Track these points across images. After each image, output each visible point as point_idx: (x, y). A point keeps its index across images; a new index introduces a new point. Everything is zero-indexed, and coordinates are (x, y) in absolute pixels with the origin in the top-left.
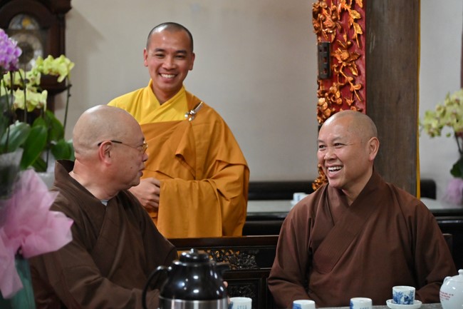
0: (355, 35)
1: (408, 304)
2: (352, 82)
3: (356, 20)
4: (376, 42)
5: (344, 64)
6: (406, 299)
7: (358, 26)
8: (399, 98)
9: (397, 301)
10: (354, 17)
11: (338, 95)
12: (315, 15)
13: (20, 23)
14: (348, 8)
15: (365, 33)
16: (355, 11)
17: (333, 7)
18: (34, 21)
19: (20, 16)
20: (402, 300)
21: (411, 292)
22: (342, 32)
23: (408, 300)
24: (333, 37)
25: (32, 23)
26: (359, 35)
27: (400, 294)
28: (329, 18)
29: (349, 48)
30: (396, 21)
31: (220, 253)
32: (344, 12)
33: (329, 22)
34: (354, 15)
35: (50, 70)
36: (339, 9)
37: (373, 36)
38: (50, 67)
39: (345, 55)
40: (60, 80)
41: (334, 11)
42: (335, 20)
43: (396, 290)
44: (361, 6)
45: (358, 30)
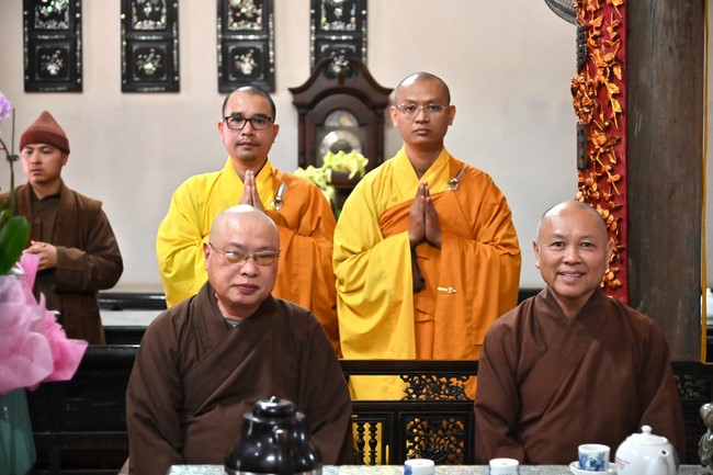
0: (613, 114)
1: (597, 470)
2: (610, 171)
3: (614, 96)
4: (643, 122)
5: (602, 150)
6: (593, 463)
7: (617, 103)
8: (673, 192)
9: (582, 466)
10: (612, 92)
11: (595, 187)
12: (574, 92)
13: (338, 120)
14: (604, 80)
15: (625, 112)
16: (613, 85)
17: (589, 80)
18: (352, 117)
19: (337, 113)
20: (588, 464)
21: (601, 456)
22: (599, 110)
23: (596, 466)
24: (590, 117)
25: (351, 120)
26: (617, 113)
27: (585, 456)
28: (586, 94)
29: (607, 130)
30: (669, 97)
31: (420, 379)
32: (601, 85)
33: (586, 99)
34: (613, 89)
35: (339, 166)
36: (596, 83)
37: (639, 116)
39: (603, 139)
40: (351, 176)
41: (591, 85)
42: (592, 97)
43: (583, 449)
44: (620, 78)
45: (616, 107)
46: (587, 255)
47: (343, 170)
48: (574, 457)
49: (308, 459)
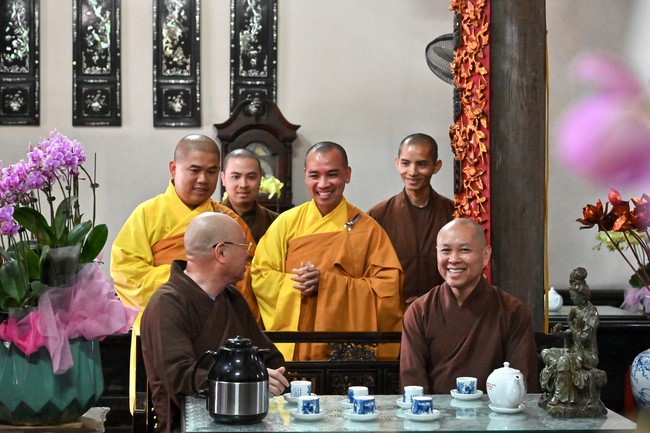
0: (481, 153)
1: (469, 393)
2: (478, 195)
3: (481, 140)
4: (502, 159)
5: (472, 180)
6: (467, 389)
7: (483, 145)
8: (524, 210)
9: (460, 391)
10: (480, 137)
11: (466, 208)
12: (452, 135)
14: (474, 129)
15: (490, 151)
16: (481, 132)
17: (463, 128)
18: (266, 148)
19: (253, 144)
20: (464, 390)
21: (472, 383)
22: (470, 150)
23: (469, 390)
24: (463, 155)
25: (265, 150)
26: (484, 153)
27: (462, 384)
28: (460, 139)
29: (476, 165)
30: (521, 141)
31: (343, 345)
32: (472, 132)
33: (461, 143)
34: (480, 135)
36: (468, 131)
37: (500, 156)
39: (472, 171)
40: (270, 197)
41: (464, 132)
42: (465, 140)
43: (459, 380)
44: (485, 126)
45: (483, 148)
46: (466, 257)
47: (264, 192)
48: (454, 386)
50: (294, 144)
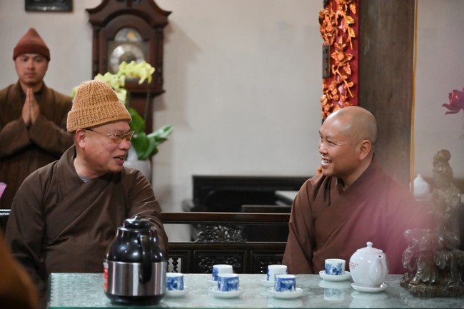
0: (349, 38)
1: (337, 274)
2: (346, 80)
3: (351, 25)
4: (371, 45)
5: (340, 65)
6: (334, 270)
7: (352, 30)
8: (391, 96)
9: (327, 272)
10: (349, 23)
12: (321, 21)
13: (125, 36)
14: (343, 14)
15: (358, 36)
16: (350, 18)
17: (333, 13)
18: (137, 34)
19: (125, 30)
20: (331, 271)
21: (340, 265)
22: (339, 35)
23: (337, 272)
24: (332, 40)
25: (136, 36)
26: (352, 38)
27: (329, 266)
28: (329, 24)
29: (345, 50)
30: (389, 27)
32: (340, 18)
33: (330, 28)
34: (349, 20)
35: (132, 74)
36: (337, 17)
37: (368, 40)
38: (131, 71)
39: (341, 56)
40: (141, 82)
41: (333, 18)
42: (334, 25)
43: (328, 261)
44: (354, 12)
45: (352, 34)
47: (135, 77)
49: (158, 255)
50: (166, 30)
